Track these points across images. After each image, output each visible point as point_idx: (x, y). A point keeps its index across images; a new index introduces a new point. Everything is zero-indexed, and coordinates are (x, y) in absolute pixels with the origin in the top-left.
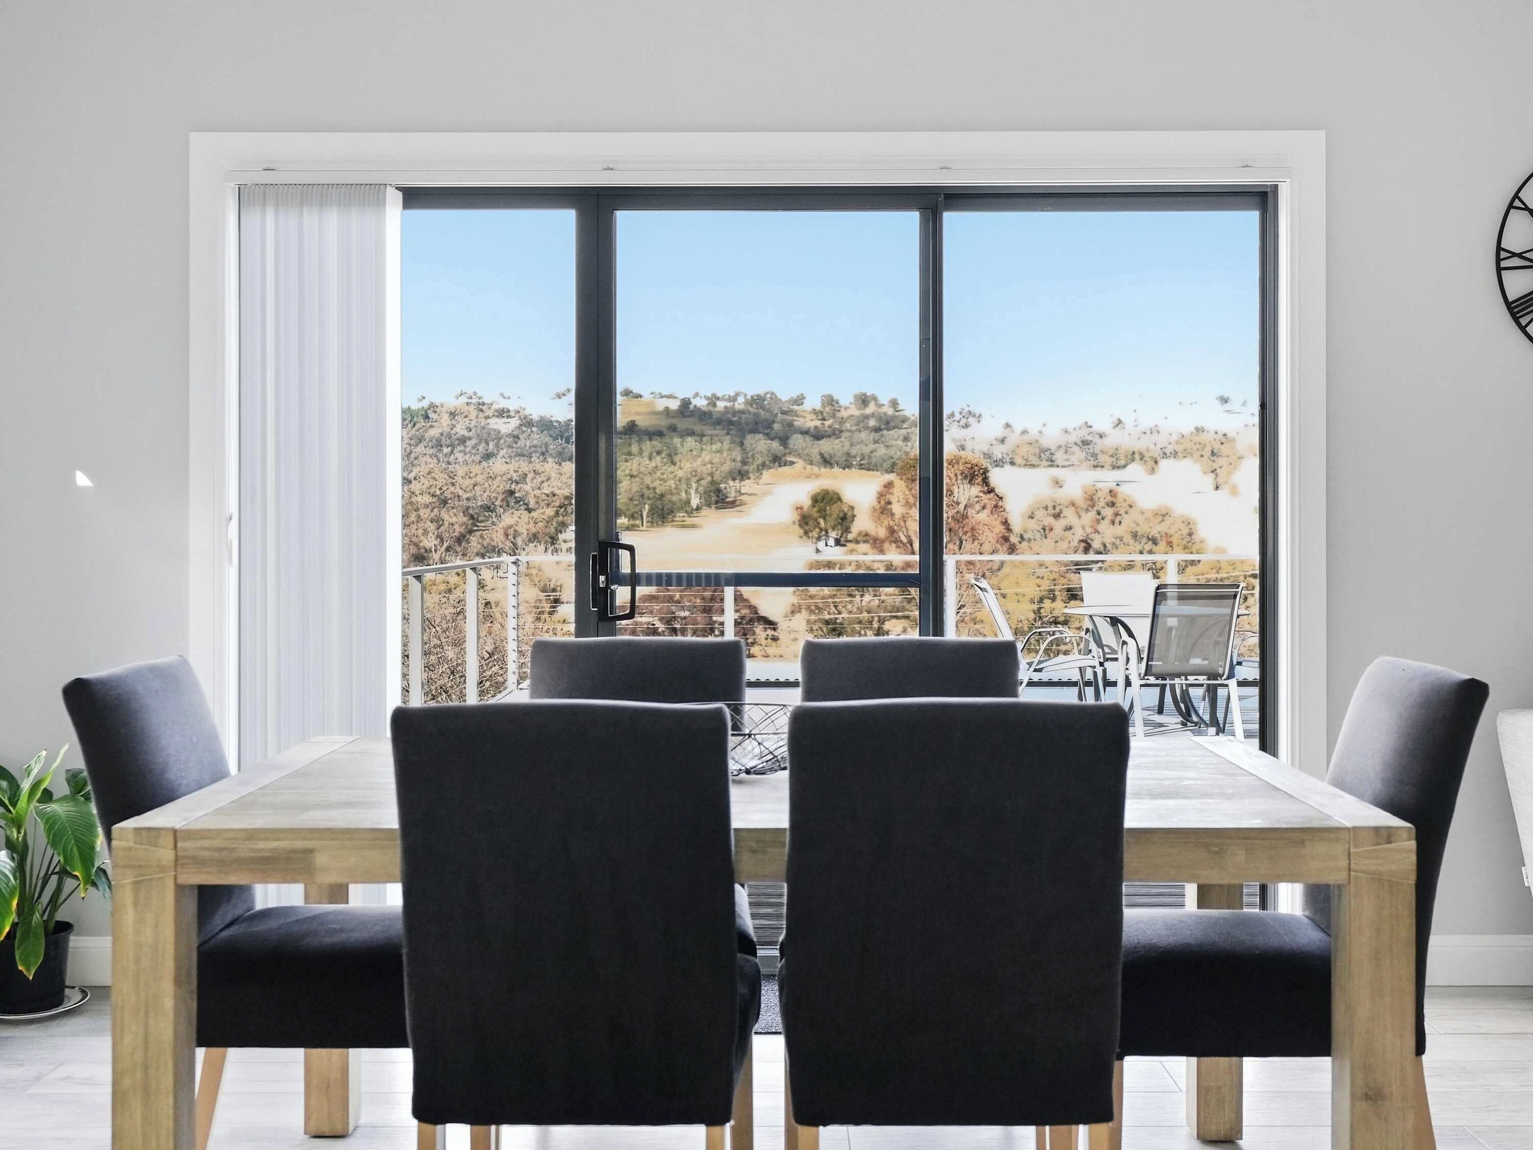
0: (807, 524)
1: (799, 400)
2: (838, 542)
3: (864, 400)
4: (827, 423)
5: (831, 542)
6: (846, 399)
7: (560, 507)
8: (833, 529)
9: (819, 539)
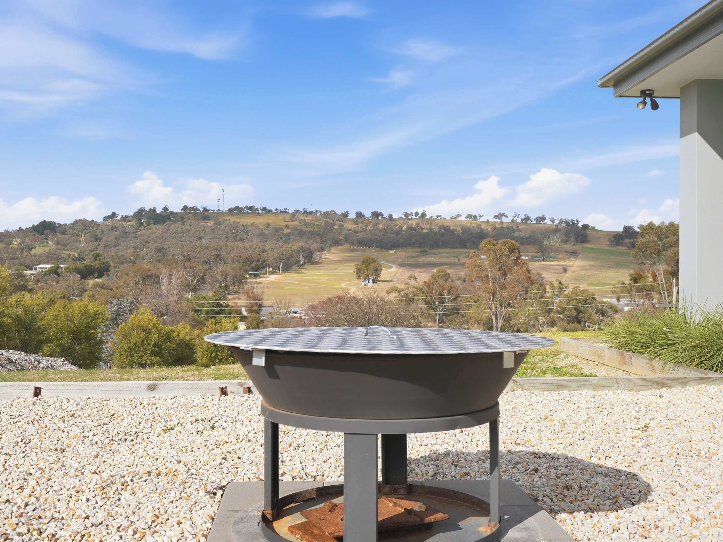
0: (360, 272)
1: (346, 215)
2: (374, 281)
3: (376, 215)
4: (360, 226)
5: (371, 281)
6: (368, 214)
7: (244, 263)
8: (372, 275)
9: (365, 279)
